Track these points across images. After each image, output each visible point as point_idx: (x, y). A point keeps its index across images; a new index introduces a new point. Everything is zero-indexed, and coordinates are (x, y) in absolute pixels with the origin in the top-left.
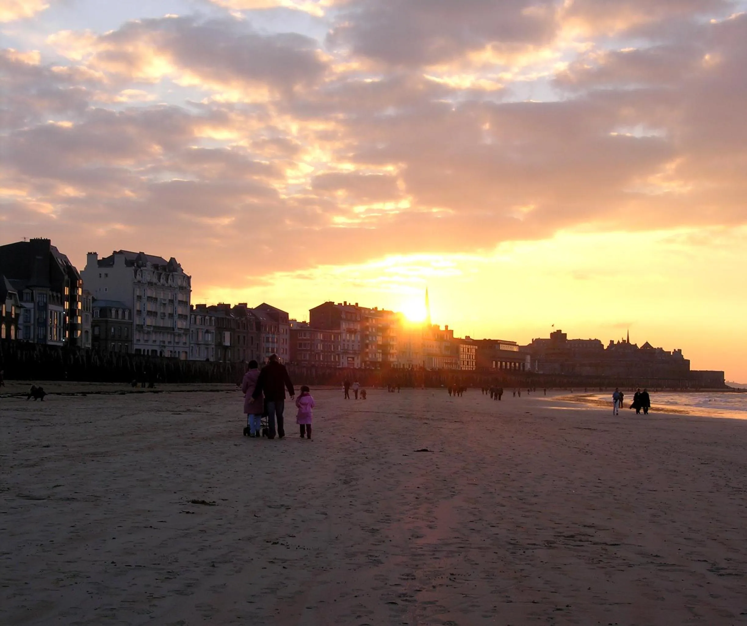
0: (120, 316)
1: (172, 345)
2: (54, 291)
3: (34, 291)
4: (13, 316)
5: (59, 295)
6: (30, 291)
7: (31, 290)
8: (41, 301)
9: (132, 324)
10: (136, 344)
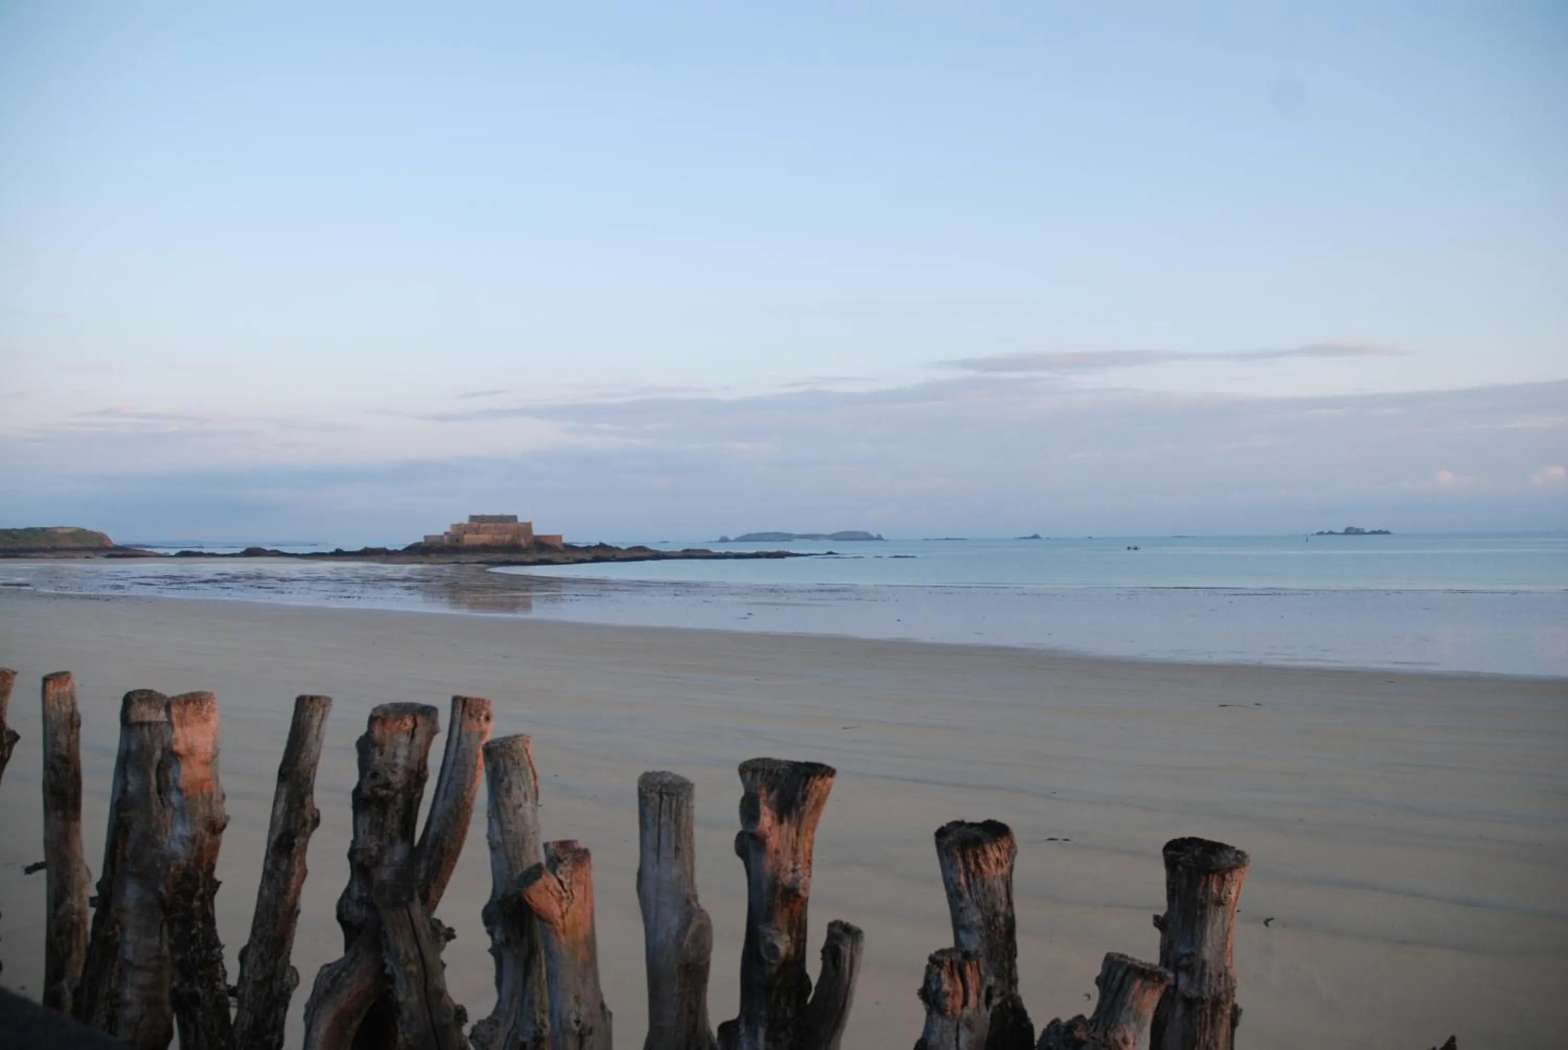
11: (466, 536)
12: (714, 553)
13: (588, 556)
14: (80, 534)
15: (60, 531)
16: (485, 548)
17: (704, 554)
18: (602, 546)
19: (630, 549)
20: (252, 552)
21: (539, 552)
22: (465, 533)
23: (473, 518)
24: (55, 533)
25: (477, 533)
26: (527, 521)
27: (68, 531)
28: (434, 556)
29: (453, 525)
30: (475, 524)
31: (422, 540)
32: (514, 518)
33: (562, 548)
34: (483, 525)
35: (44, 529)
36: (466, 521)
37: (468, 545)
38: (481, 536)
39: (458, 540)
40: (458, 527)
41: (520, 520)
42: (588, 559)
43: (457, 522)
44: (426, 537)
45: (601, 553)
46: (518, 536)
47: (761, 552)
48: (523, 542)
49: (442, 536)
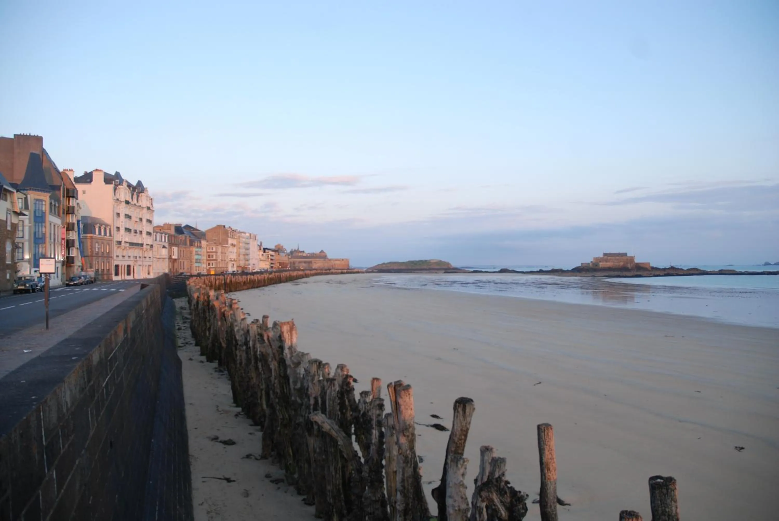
0: (103, 234)
1: (142, 260)
2: (52, 199)
3: (29, 196)
4: (9, 228)
5: (57, 205)
6: (23, 195)
7: (25, 194)
8: (39, 210)
9: (111, 240)
10: (116, 260)
11: (600, 263)
12: (738, 272)
13: (662, 273)
14: (440, 263)
15: (432, 261)
16: (609, 269)
17: (731, 272)
18: (672, 268)
19: (689, 270)
20: (503, 271)
21: (637, 271)
22: (600, 262)
23: (605, 255)
24: (430, 262)
25: (606, 262)
26: (632, 255)
27: (435, 261)
28: (584, 272)
29: (594, 258)
30: (606, 257)
31: (580, 265)
32: (625, 254)
33: (649, 268)
34: (609, 258)
35: (426, 261)
36: (601, 256)
37: (601, 268)
38: (608, 263)
39: (596, 265)
40: (596, 259)
41: (629, 255)
42: (661, 274)
43: (597, 256)
44: (582, 264)
45: (671, 272)
46: (627, 263)
47: (766, 271)
48: (629, 266)
49: (589, 264)
